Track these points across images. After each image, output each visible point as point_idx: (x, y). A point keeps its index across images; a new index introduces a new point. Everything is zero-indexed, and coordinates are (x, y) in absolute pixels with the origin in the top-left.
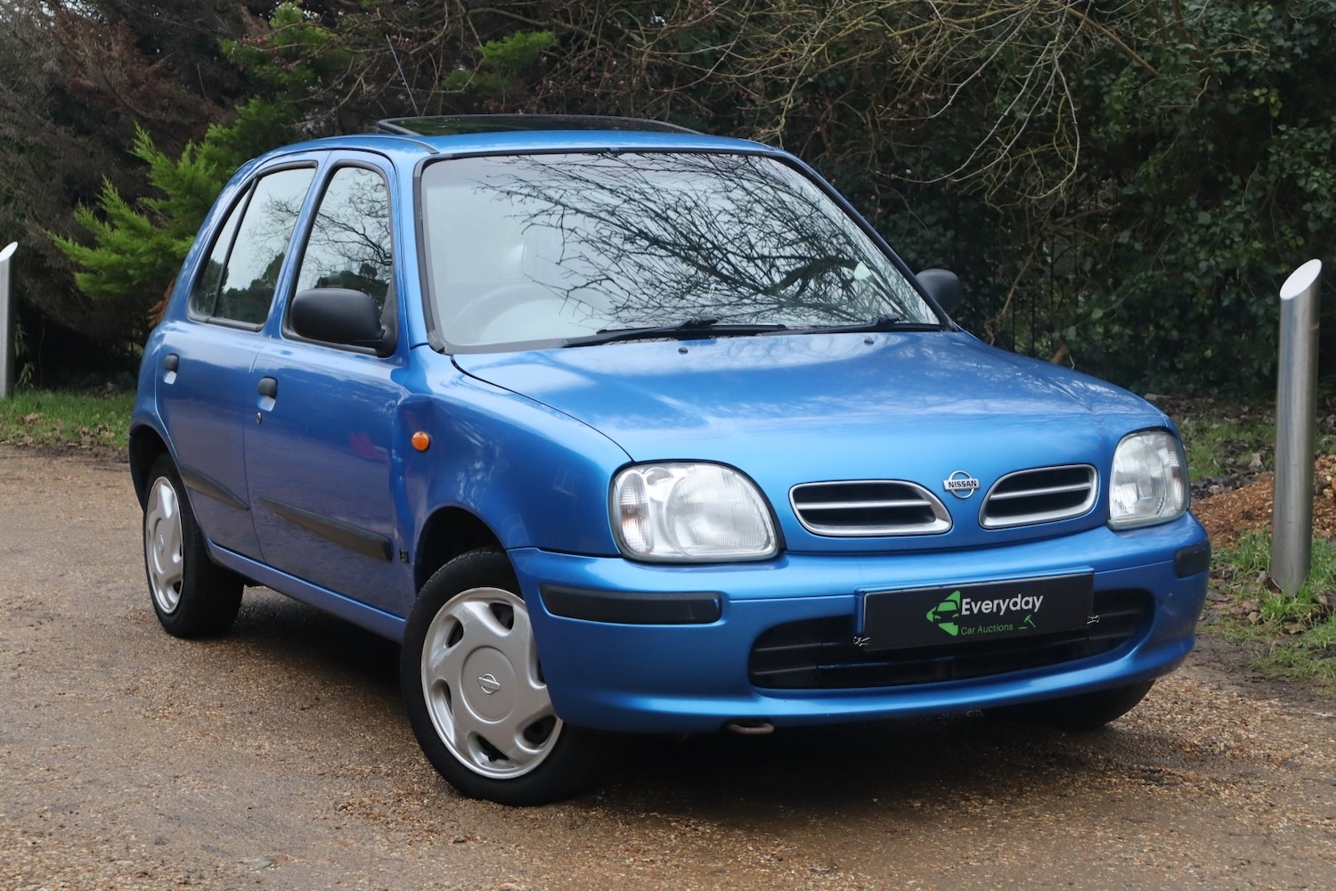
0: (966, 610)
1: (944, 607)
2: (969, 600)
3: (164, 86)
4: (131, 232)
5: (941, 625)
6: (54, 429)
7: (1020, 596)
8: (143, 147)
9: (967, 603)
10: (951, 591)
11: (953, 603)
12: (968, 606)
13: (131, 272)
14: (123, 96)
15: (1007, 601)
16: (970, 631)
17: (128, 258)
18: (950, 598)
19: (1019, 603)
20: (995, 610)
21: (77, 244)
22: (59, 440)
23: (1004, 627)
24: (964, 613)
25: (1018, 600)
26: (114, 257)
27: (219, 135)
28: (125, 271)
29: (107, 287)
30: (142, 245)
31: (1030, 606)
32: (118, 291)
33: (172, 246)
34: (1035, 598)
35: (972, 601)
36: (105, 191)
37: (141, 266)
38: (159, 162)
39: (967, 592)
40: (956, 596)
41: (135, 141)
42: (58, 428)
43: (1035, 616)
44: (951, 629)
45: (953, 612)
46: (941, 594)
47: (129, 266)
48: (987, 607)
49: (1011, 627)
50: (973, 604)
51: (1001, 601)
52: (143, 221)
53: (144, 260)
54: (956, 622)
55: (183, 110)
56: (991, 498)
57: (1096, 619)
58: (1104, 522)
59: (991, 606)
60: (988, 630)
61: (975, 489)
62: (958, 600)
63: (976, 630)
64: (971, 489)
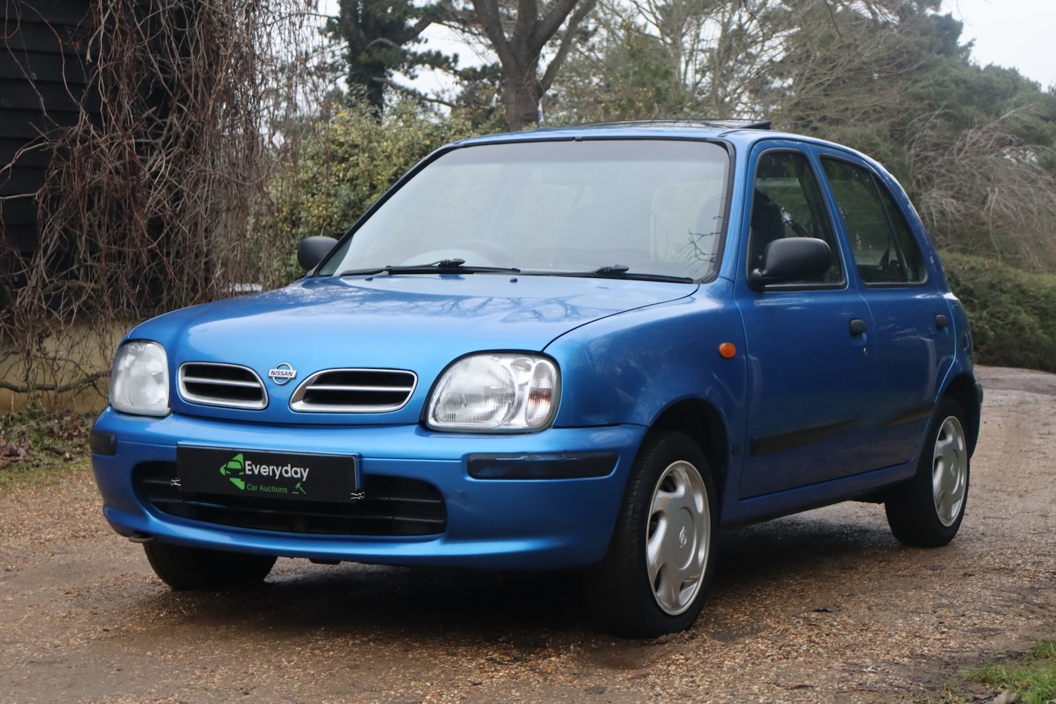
0: (249, 470)
1: (232, 465)
2: (250, 463)
5: (232, 480)
7: (289, 465)
9: (249, 465)
10: (237, 453)
11: (238, 464)
12: (250, 468)
15: (280, 468)
16: (254, 488)
18: (236, 458)
19: (290, 471)
20: (271, 474)
23: (280, 490)
25: (289, 469)
31: (299, 476)
34: (302, 469)
35: (252, 463)
39: (248, 455)
40: (240, 457)
43: (303, 484)
44: (240, 484)
45: (239, 471)
46: (229, 455)
48: (265, 470)
49: (285, 490)
50: (253, 466)
51: (275, 468)
54: (242, 478)
56: (308, 388)
57: (359, 496)
58: (417, 421)
59: (267, 470)
60: (267, 490)
61: (291, 379)
62: (242, 460)
63: (258, 488)
64: (287, 378)
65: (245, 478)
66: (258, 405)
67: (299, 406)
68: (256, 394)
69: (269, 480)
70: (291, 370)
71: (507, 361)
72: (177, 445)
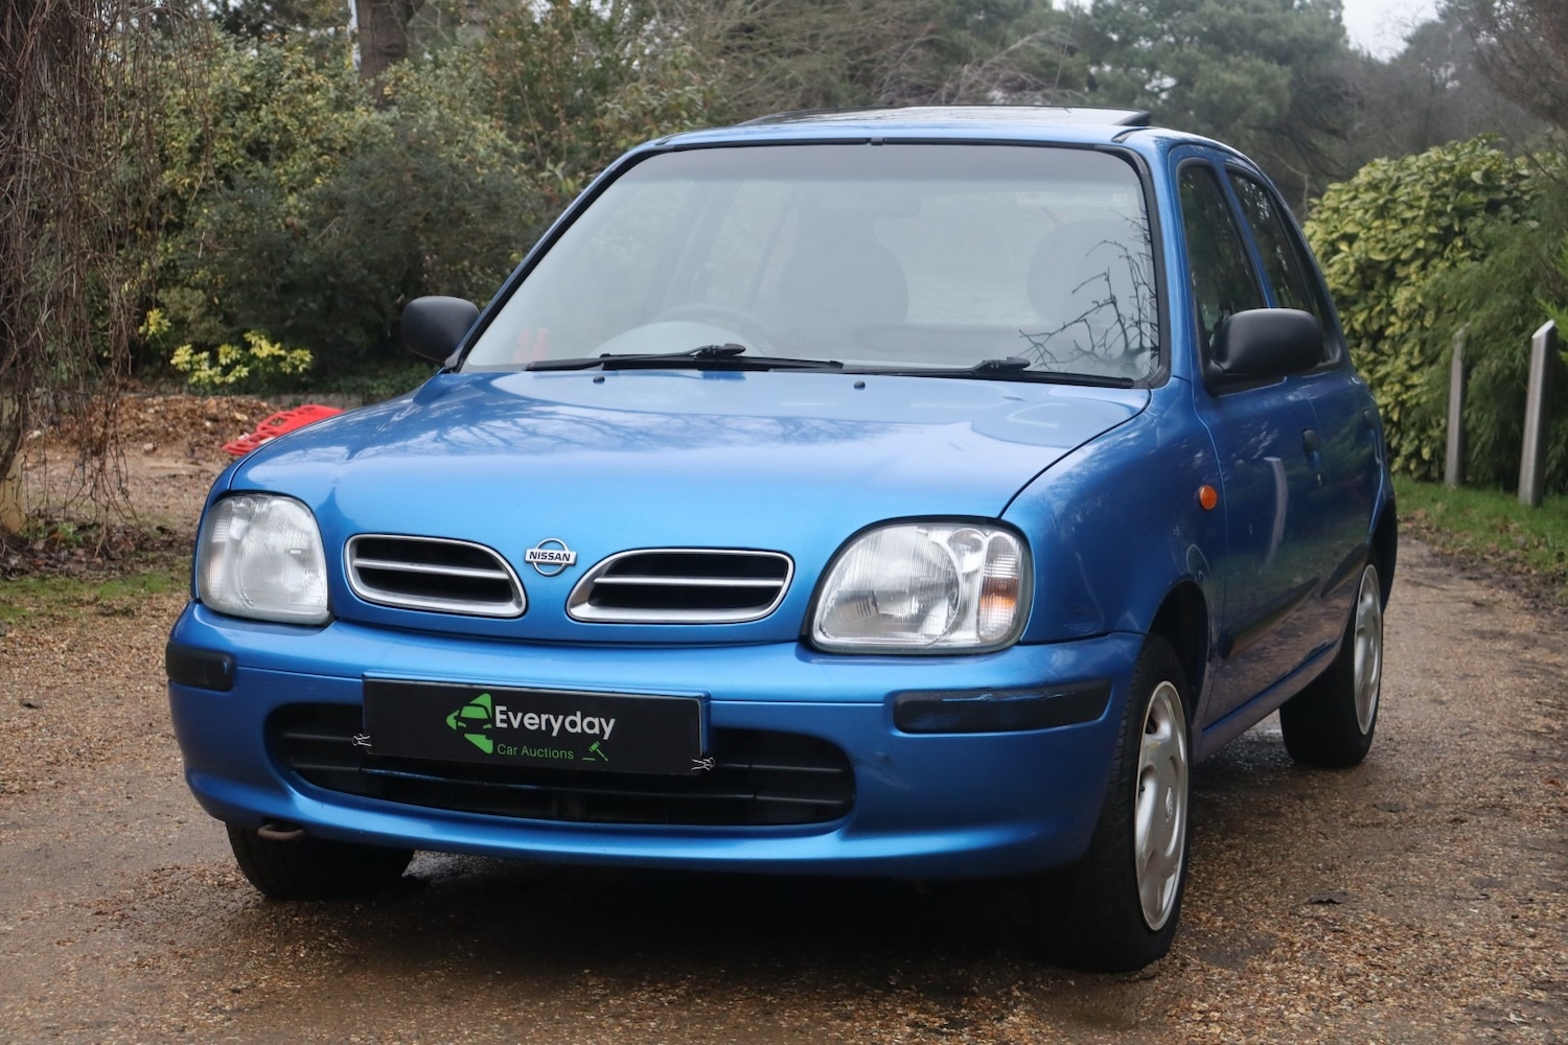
0: (502, 721)
1: (469, 712)
2: (504, 708)
5: (469, 737)
7: (579, 714)
9: (502, 712)
10: (479, 692)
11: (482, 710)
12: (504, 717)
15: (561, 718)
16: (511, 751)
18: (477, 701)
19: (579, 723)
20: (544, 728)
23: (560, 754)
24: (499, 724)
25: (578, 719)
31: (596, 730)
34: (603, 720)
35: (508, 710)
39: (501, 696)
40: (485, 700)
43: (604, 745)
44: (485, 744)
45: (482, 722)
46: (465, 694)
48: (532, 721)
49: (570, 755)
50: (510, 714)
51: (552, 717)
54: (489, 734)
56: (598, 580)
57: (706, 764)
58: (796, 636)
59: (537, 721)
60: (536, 753)
61: (568, 565)
62: (489, 705)
63: (519, 751)
64: (560, 565)
65: (494, 734)
66: (509, 609)
67: (585, 611)
68: (501, 591)
69: (541, 737)
70: (567, 552)
71: (941, 535)
72: (363, 677)
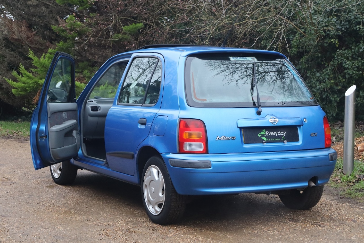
3: (36, 38)
4: (28, 78)
6: (6, 132)
8: (31, 54)
13: (27, 89)
14: (25, 41)
17: (26, 85)
21: (12, 81)
22: (8, 134)
26: (23, 85)
27: (51, 51)
28: (26, 88)
29: (21, 93)
30: (30, 81)
32: (24, 94)
33: (39, 81)
36: (20, 67)
37: (30, 87)
38: (35, 59)
41: (29, 53)
42: (7, 131)
47: (26, 87)
52: (31, 75)
53: (31, 85)
55: (41, 45)
